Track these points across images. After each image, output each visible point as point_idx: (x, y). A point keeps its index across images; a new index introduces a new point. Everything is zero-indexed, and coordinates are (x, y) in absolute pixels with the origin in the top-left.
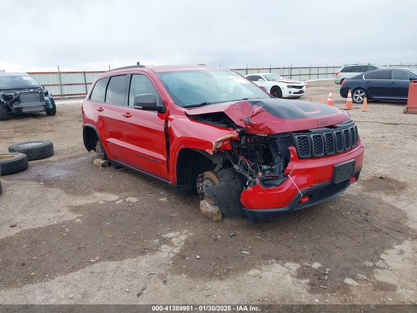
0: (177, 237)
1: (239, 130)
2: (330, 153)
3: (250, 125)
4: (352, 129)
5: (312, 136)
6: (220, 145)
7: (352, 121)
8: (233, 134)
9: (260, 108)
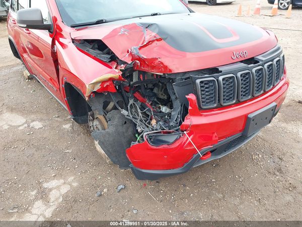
0: (58, 188)
1: (123, 67)
2: (245, 99)
3: (140, 59)
4: (279, 61)
5: (221, 78)
6: (98, 87)
7: (279, 49)
8: (115, 73)
9: (154, 34)
